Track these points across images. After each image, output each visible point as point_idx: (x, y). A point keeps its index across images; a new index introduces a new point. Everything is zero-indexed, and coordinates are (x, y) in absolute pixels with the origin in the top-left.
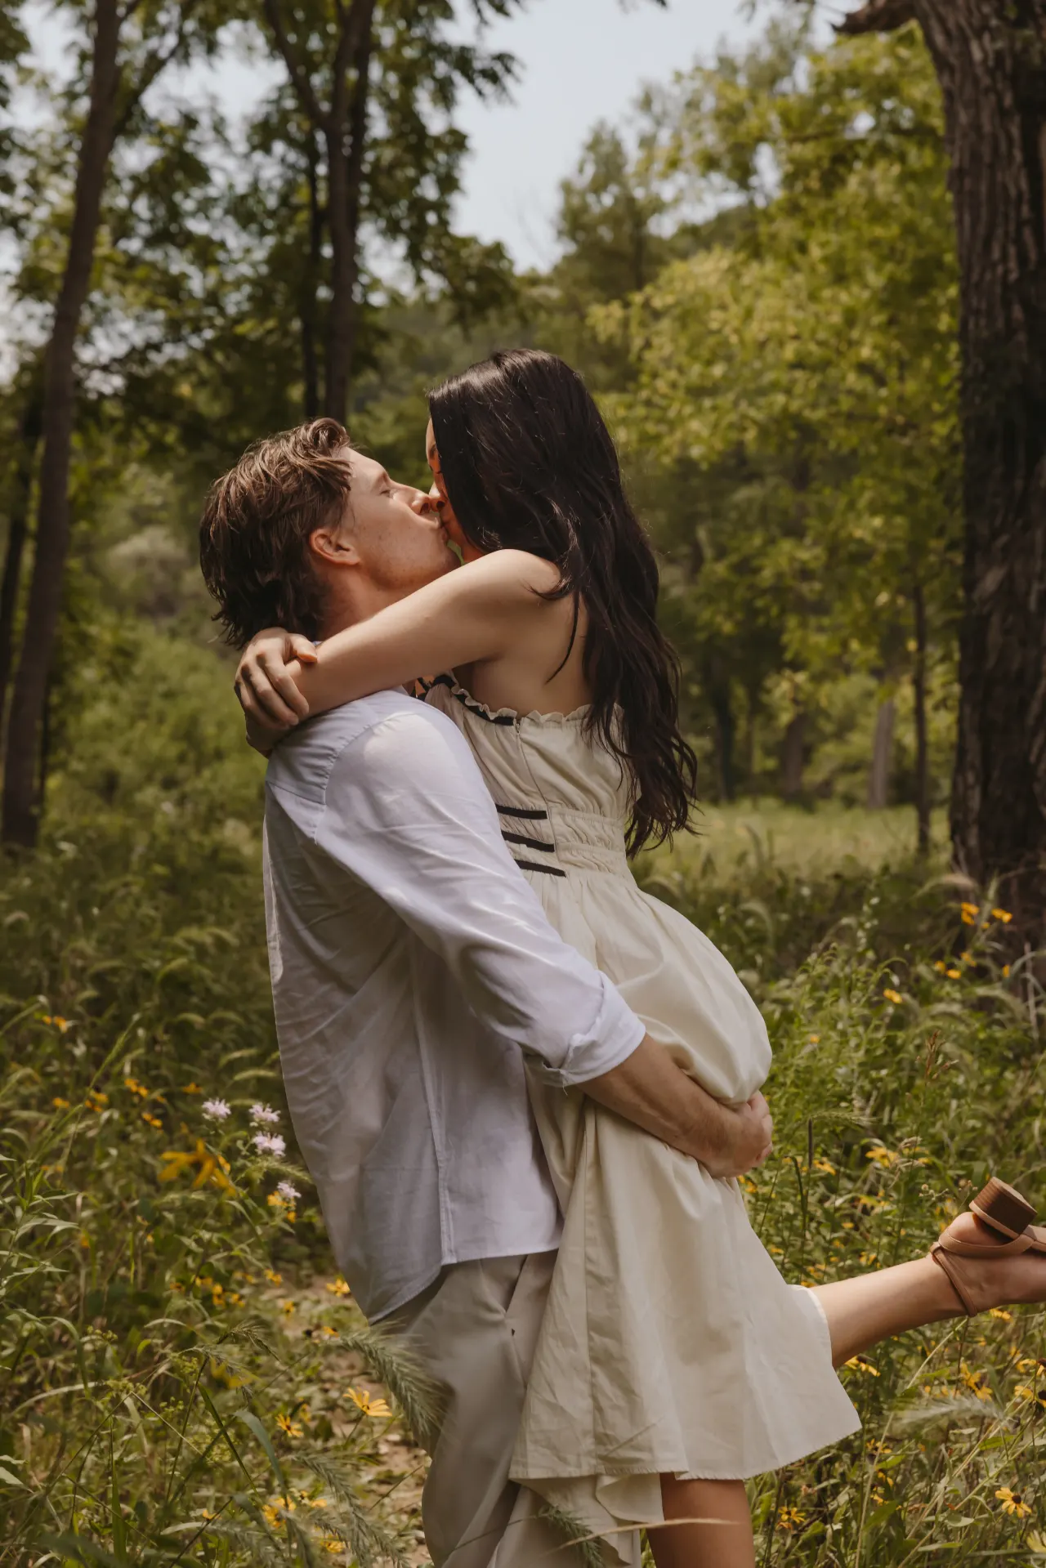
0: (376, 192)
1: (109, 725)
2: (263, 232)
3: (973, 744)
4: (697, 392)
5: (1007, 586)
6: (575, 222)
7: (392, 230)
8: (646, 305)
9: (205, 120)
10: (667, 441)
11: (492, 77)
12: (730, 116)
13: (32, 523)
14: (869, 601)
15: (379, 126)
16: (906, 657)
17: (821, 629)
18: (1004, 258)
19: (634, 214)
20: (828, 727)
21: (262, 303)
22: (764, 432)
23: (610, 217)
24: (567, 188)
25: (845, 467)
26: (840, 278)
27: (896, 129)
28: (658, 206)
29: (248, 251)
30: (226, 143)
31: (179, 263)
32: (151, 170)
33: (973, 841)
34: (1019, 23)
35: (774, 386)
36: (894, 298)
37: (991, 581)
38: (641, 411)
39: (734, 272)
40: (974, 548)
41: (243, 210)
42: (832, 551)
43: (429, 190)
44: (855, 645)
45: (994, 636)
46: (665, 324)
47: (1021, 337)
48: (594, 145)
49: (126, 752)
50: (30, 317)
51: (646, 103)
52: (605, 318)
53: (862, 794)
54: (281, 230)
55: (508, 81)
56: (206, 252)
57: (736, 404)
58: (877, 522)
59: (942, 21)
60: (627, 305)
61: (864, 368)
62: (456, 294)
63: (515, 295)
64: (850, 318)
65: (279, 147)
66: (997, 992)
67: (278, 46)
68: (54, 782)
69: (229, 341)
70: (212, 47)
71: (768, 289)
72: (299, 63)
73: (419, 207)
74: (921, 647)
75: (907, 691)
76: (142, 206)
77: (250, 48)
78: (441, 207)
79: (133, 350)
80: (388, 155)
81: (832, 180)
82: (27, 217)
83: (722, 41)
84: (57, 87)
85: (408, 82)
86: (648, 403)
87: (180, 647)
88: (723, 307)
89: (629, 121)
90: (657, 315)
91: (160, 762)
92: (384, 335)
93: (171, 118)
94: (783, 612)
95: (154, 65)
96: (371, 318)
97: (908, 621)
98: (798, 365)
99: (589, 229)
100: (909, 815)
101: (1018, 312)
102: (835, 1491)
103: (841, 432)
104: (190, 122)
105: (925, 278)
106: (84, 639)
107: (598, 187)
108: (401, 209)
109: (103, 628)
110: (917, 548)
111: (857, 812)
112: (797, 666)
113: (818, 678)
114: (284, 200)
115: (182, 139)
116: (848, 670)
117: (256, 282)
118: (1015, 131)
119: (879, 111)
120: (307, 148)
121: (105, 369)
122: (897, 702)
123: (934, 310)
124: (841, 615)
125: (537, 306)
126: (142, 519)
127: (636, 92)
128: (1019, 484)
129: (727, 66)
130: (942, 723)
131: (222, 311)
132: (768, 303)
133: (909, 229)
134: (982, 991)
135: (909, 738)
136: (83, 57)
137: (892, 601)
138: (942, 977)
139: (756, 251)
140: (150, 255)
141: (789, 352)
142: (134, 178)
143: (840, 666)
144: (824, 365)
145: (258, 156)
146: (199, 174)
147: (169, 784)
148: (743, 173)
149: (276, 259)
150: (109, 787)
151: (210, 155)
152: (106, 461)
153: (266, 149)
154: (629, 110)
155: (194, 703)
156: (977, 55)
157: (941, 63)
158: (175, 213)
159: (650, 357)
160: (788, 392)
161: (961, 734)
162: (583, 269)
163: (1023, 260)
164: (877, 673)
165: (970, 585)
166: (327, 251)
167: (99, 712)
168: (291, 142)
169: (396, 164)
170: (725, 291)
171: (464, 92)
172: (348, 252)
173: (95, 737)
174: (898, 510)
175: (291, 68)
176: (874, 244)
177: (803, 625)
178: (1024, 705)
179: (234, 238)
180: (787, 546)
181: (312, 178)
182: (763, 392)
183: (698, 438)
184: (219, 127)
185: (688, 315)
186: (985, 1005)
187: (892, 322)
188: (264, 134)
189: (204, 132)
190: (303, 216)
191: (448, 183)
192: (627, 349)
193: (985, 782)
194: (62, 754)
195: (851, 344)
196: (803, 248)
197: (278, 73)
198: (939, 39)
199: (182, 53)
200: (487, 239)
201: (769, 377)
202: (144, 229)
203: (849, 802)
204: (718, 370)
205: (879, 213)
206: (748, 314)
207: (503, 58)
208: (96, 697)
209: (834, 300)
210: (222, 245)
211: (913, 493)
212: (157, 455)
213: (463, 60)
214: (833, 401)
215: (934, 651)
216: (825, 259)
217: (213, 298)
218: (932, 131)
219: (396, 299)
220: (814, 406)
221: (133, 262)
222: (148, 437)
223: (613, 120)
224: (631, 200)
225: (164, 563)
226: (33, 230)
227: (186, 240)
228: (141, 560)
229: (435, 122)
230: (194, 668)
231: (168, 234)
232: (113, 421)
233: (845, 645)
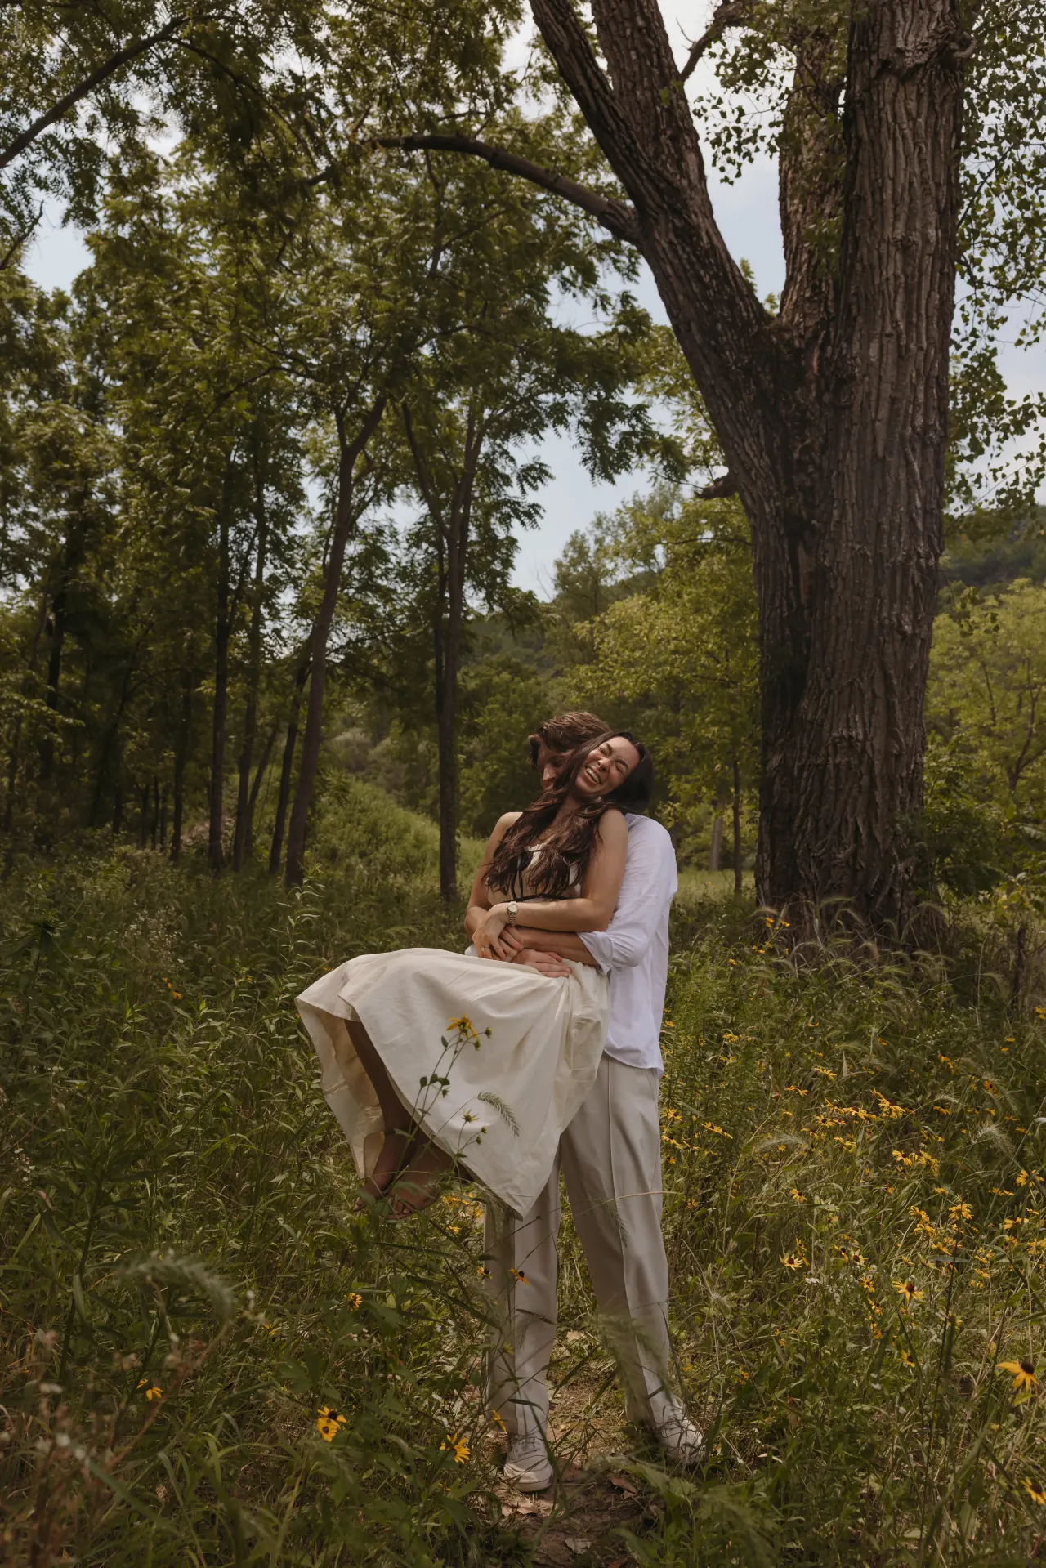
0: (471, 566)
1: (333, 825)
2: (416, 586)
3: (766, 839)
4: (627, 664)
5: (783, 764)
6: (563, 580)
7: (479, 585)
8: (602, 622)
9: (387, 531)
10: (612, 688)
11: (529, 515)
12: (642, 531)
13: (302, 727)
14: (711, 767)
15: (473, 536)
16: (729, 796)
17: (687, 782)
18: (781, 606)
19: (594, 575)
20: (689, 830)
21: (414, 618)
22: (660, 684)
23: (580, 578)
24: (559, 564)
25: (698, 702)
26: (697, 611)
27: (725, 539)
28: (607, 573)
29: (407, 594)
30: (397, 542)
31: (372, 600)
32: (360, 555)
33: (767, 887)
34: (788, 494)
35: (665, 663)
36: (722, 621)
37: (775, 761)
38: (600, 674)
39: (645, 606)
40: (767, 745)
41: (403, 574)
42: (694, 743)
43: (498, 566)
44: (704, 789)
45: (777, 787)
46: (611, 632)
47: (789, 643)
48: (573, 543)
49: (341, 839)
50: (300, 625)
51: (599, 523)
52: (581, 628)
53: (705, 863)
54: (424, 586)
55: (537, 518)
56: (386, 595)
57: (646, 671)
58: (716, 729)
59: (751, 493)
60: (592, 622)
61: (709, 654)
62: (507, 615)
63: (538, 617)
64: (702, 629)
65: (425, 546)
66: (781, 960)
67: (425, 497)
68: (307, 853)
69: (398, 639)
70: (391, 497)
71: (662, 615)
72: (435, 508)
73: (494, 574)
74: (737, 791)
75: (730, 812)
76: (355, 572)
77: (409, 496)
78: (504, 575)
79: (350, 641)
80: (477, 548)
81: (693, 564)
82: (300, 578)
83: (636, 494)
84: (315, 515)
85: (488, 514)
86: (602, 670)
87: (368, 787)
88: (640, 623)
89: (591, 532)
90: (607, 628)
91: (359, 844)
92: (473, 636)
93: (370, 530)
94: (669, 773)
95: (363, 505)
96: (468, 627)
97: (731, 778)
98: (674, 652)
99: (572, 584)
100: (731, 874)
101: (788, 632)
102: (710, 1194)
103: (697, 684)
104: (380, 532)
105: (739, 610)
106: (324, 782)
107: (574, 563)
108: (483, 576)
109: (332, 777)
110: (735, 743)
111: (704, 871)
112: (675, 799)
113: (687, 805)
114: (426, 570)
115: (376, 541)
116: (700, 800)
117: (410, 609)
118: (786, 546)
119: (716, 529)
120: (438, 545)
121: (336, 651)
122: (725, 818)
123: (744, 626)
124: (697, 774)
125: (548, 622)
126: (350, 723)
127: (594, 519)
128: (788, 714)
129: (639, 506)
130: (748, 829)
131: (394, 624)
132: (664, 620)
133: (730, 588)
134: (774, 960)
135: (731, 837)
136: (328, 501)
137: (723, 768)
138: (755, 953)
139: (656, 596)
140: (358, 596)
141: (672, 647)
142: (351, 559)
143: (697, 799)
144: (687, 652)
145: (414, 550)
146: (384, 557)
147: (362, 855)
148: (648, 556)
149: (420, 599)
150: (332, 856)
151: (389, 548)
152: (335, 695)
153: (419, 547)
154: (590, 528)
155: (376, 814)
156: (767, 509)
157: (749, 512)
158: (371, 575)
159: (604, 646)
160: (672, 665)
161: (761, 834)
162: (569, 602)
163: (790, 606)
164: (714, 803)
165: (765, 763)
166: (447, 595)
167: (330, 818)
168: (431, 544)
169: (481, 555)
170: (641, 614)
171: (515, 522)
172: (458, 596)
173: (326, 831)
174: (726, 724)
175: (431, 508)
176: (715, 593)
177: (678, 779)
178: (791, 821)
179: (400, 587)
180: (671, 740)
181: (441, 560)
182: (660, 665)
183: (628, 687)
184: (394, 534)
185: (621, 627)
186: (778, 966)
187: (722, 632)
188: (416, 539)
189: (386, 537)
190: (437, 577)
191: (507, 563)
192: (592, 643)
193: (772, 858)
194: (310, 840)
195: (703, 642)
196: (679, 595)
197: (425, 509)
198: (749, 502)
199: (376, 499)
200: (525, 590)
201: (662, 658)
202: (356, 584)
203: (700, 867)
204: (637, 654)
205: (716, 579)
206: (652, 628)
207: (535, 506)
208: (327, 811)
209: (695, 620)
210: (395, 591)
211: (733, 716)
212: (361, 693)
213: (514, 505)
214: (694, 670)
215: (745, 794)
216: (690, 601)
217: (390, 617)
218: (743, 540)
219: (479, 617)
220: (684, 672)
221: (350, 600)
222: (357, 684)
223: (582, 531)
224: (591, 569)
225: (360, 745)
226: (303, 583)
227: (378, 589)
228: (348, 743)
229: (501, 534)
230: (375, 798)
231: (368, 585)
232: (340, 676)
233: (699, 789)
